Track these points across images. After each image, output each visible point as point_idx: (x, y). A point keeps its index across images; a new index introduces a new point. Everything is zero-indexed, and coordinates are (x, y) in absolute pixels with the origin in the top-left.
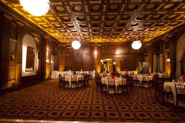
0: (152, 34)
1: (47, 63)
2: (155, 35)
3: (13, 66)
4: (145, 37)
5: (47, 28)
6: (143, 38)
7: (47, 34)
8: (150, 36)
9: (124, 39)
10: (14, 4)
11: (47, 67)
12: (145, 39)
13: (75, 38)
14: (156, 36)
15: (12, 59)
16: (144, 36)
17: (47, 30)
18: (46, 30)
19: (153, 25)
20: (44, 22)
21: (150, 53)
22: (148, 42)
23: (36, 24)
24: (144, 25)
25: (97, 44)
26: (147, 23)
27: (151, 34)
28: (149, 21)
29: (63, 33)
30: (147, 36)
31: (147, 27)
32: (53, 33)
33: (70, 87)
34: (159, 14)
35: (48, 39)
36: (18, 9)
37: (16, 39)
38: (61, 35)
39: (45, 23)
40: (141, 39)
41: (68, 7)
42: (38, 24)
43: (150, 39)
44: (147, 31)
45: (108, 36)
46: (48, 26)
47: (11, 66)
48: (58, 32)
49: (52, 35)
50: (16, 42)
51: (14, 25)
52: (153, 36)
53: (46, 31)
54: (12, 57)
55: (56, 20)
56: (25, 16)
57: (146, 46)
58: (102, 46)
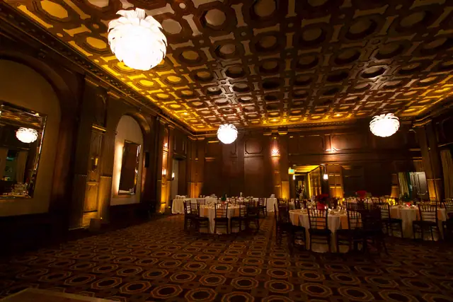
0: (427, 95)
1: (164, 176)
2: (438, 97)
3: (95, 181)
4: (409, 104)
5: (165, 100)
6: (403, 106)
7: (164, 115)
8: (422, 98)
9: (347, 114)
10: (104, 57)
11: (163, 186)
12: (407, 108)
13: (224, 118)
14: (440, 98)
15: (94, 167)
16: (405, 103)
17: (166, 106)
18: (162, 104)
19: (428, 69)
20: (159, 87)
21: (428, 146)
22: (418, 117)
23: (143, 93)
24: (401, 72)
25: (277, 131)
26: (408, 64)
27: (424, 94)
28: (414, 59)
29: (197, 110)
30: (412, 102)
31: (409, 77)
32: (176, 112)
33: (212, 232)
34: (441, 36)
35: (166, 125)
36: (110, 66)
37: (104, 126)
38: (194, 113)
39: (160, 90)
40: (395, 109)
41: (206, 50)
42: (148, 94)
43: (423, 109)
44: (412, 86)
45: (303, 108)
46: (166, 96)
47: (91, 181)
48: (188, 108)
49: (176, 114)
50: (104, 132)
51: (101, 98)
52: (433, 100)
53: (163, 107)
54: (94, 161)
55: (184, 82)
56: (123, 79)
57: (414, 129)
58: (289, 134)
